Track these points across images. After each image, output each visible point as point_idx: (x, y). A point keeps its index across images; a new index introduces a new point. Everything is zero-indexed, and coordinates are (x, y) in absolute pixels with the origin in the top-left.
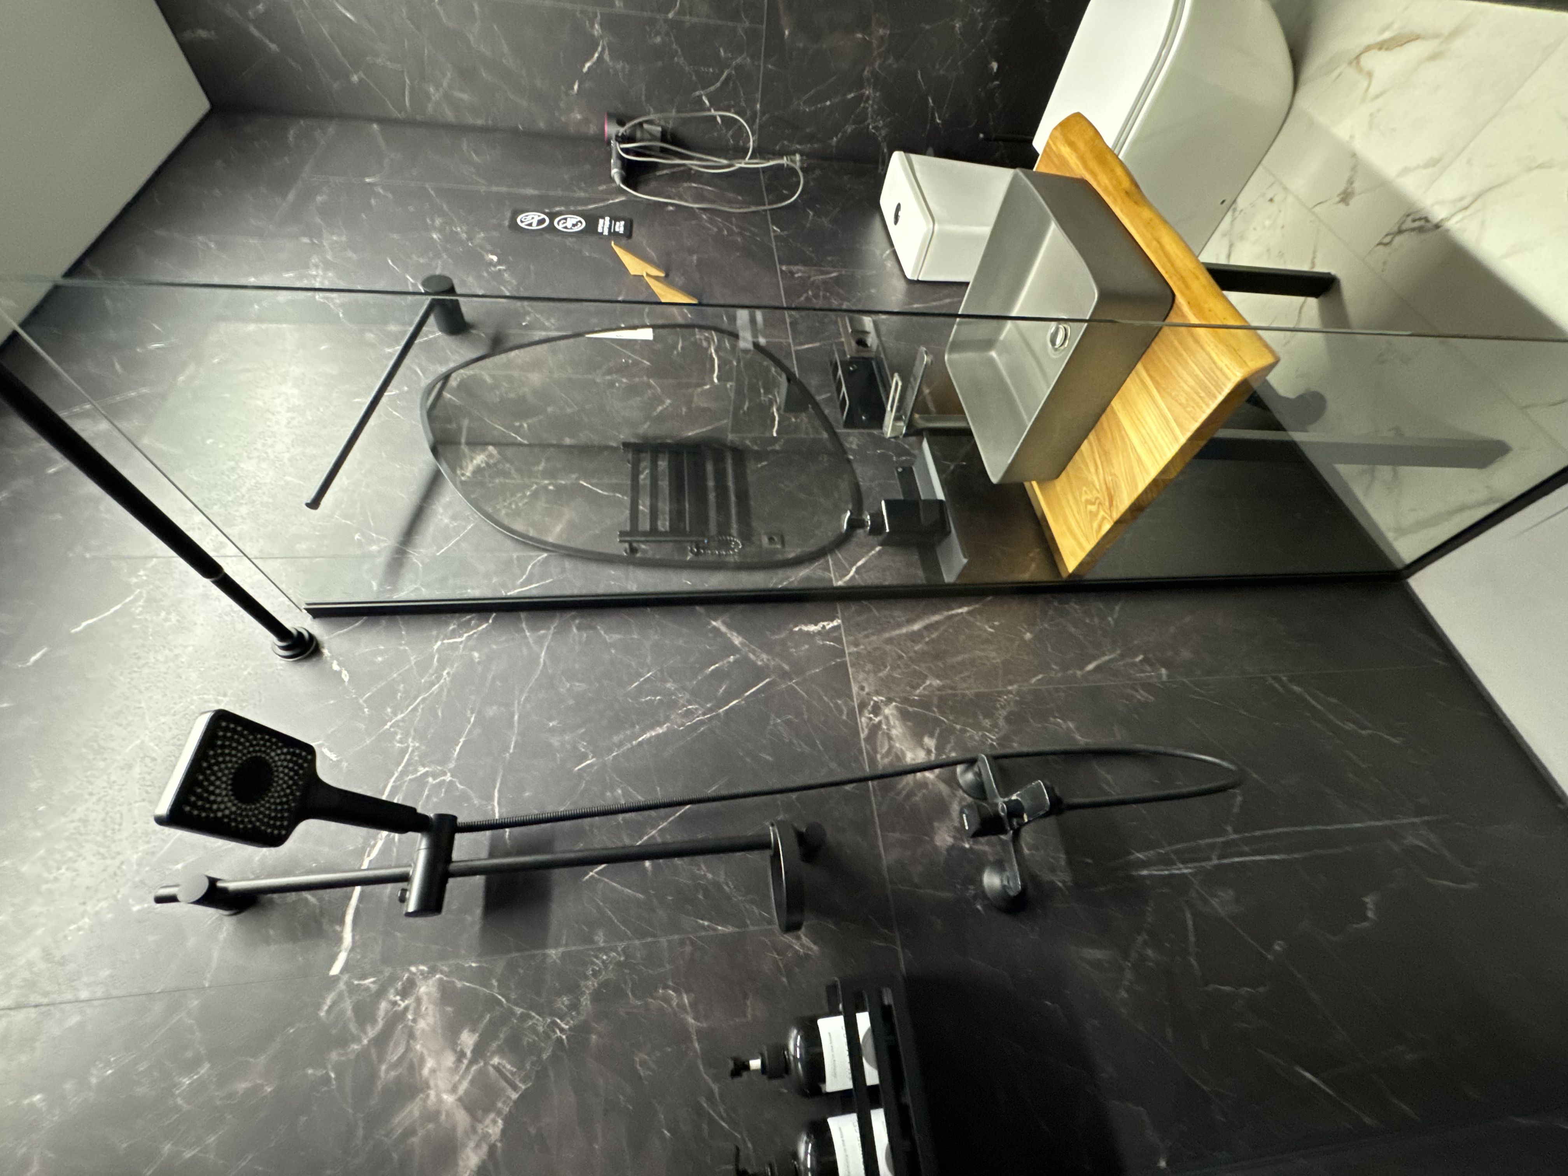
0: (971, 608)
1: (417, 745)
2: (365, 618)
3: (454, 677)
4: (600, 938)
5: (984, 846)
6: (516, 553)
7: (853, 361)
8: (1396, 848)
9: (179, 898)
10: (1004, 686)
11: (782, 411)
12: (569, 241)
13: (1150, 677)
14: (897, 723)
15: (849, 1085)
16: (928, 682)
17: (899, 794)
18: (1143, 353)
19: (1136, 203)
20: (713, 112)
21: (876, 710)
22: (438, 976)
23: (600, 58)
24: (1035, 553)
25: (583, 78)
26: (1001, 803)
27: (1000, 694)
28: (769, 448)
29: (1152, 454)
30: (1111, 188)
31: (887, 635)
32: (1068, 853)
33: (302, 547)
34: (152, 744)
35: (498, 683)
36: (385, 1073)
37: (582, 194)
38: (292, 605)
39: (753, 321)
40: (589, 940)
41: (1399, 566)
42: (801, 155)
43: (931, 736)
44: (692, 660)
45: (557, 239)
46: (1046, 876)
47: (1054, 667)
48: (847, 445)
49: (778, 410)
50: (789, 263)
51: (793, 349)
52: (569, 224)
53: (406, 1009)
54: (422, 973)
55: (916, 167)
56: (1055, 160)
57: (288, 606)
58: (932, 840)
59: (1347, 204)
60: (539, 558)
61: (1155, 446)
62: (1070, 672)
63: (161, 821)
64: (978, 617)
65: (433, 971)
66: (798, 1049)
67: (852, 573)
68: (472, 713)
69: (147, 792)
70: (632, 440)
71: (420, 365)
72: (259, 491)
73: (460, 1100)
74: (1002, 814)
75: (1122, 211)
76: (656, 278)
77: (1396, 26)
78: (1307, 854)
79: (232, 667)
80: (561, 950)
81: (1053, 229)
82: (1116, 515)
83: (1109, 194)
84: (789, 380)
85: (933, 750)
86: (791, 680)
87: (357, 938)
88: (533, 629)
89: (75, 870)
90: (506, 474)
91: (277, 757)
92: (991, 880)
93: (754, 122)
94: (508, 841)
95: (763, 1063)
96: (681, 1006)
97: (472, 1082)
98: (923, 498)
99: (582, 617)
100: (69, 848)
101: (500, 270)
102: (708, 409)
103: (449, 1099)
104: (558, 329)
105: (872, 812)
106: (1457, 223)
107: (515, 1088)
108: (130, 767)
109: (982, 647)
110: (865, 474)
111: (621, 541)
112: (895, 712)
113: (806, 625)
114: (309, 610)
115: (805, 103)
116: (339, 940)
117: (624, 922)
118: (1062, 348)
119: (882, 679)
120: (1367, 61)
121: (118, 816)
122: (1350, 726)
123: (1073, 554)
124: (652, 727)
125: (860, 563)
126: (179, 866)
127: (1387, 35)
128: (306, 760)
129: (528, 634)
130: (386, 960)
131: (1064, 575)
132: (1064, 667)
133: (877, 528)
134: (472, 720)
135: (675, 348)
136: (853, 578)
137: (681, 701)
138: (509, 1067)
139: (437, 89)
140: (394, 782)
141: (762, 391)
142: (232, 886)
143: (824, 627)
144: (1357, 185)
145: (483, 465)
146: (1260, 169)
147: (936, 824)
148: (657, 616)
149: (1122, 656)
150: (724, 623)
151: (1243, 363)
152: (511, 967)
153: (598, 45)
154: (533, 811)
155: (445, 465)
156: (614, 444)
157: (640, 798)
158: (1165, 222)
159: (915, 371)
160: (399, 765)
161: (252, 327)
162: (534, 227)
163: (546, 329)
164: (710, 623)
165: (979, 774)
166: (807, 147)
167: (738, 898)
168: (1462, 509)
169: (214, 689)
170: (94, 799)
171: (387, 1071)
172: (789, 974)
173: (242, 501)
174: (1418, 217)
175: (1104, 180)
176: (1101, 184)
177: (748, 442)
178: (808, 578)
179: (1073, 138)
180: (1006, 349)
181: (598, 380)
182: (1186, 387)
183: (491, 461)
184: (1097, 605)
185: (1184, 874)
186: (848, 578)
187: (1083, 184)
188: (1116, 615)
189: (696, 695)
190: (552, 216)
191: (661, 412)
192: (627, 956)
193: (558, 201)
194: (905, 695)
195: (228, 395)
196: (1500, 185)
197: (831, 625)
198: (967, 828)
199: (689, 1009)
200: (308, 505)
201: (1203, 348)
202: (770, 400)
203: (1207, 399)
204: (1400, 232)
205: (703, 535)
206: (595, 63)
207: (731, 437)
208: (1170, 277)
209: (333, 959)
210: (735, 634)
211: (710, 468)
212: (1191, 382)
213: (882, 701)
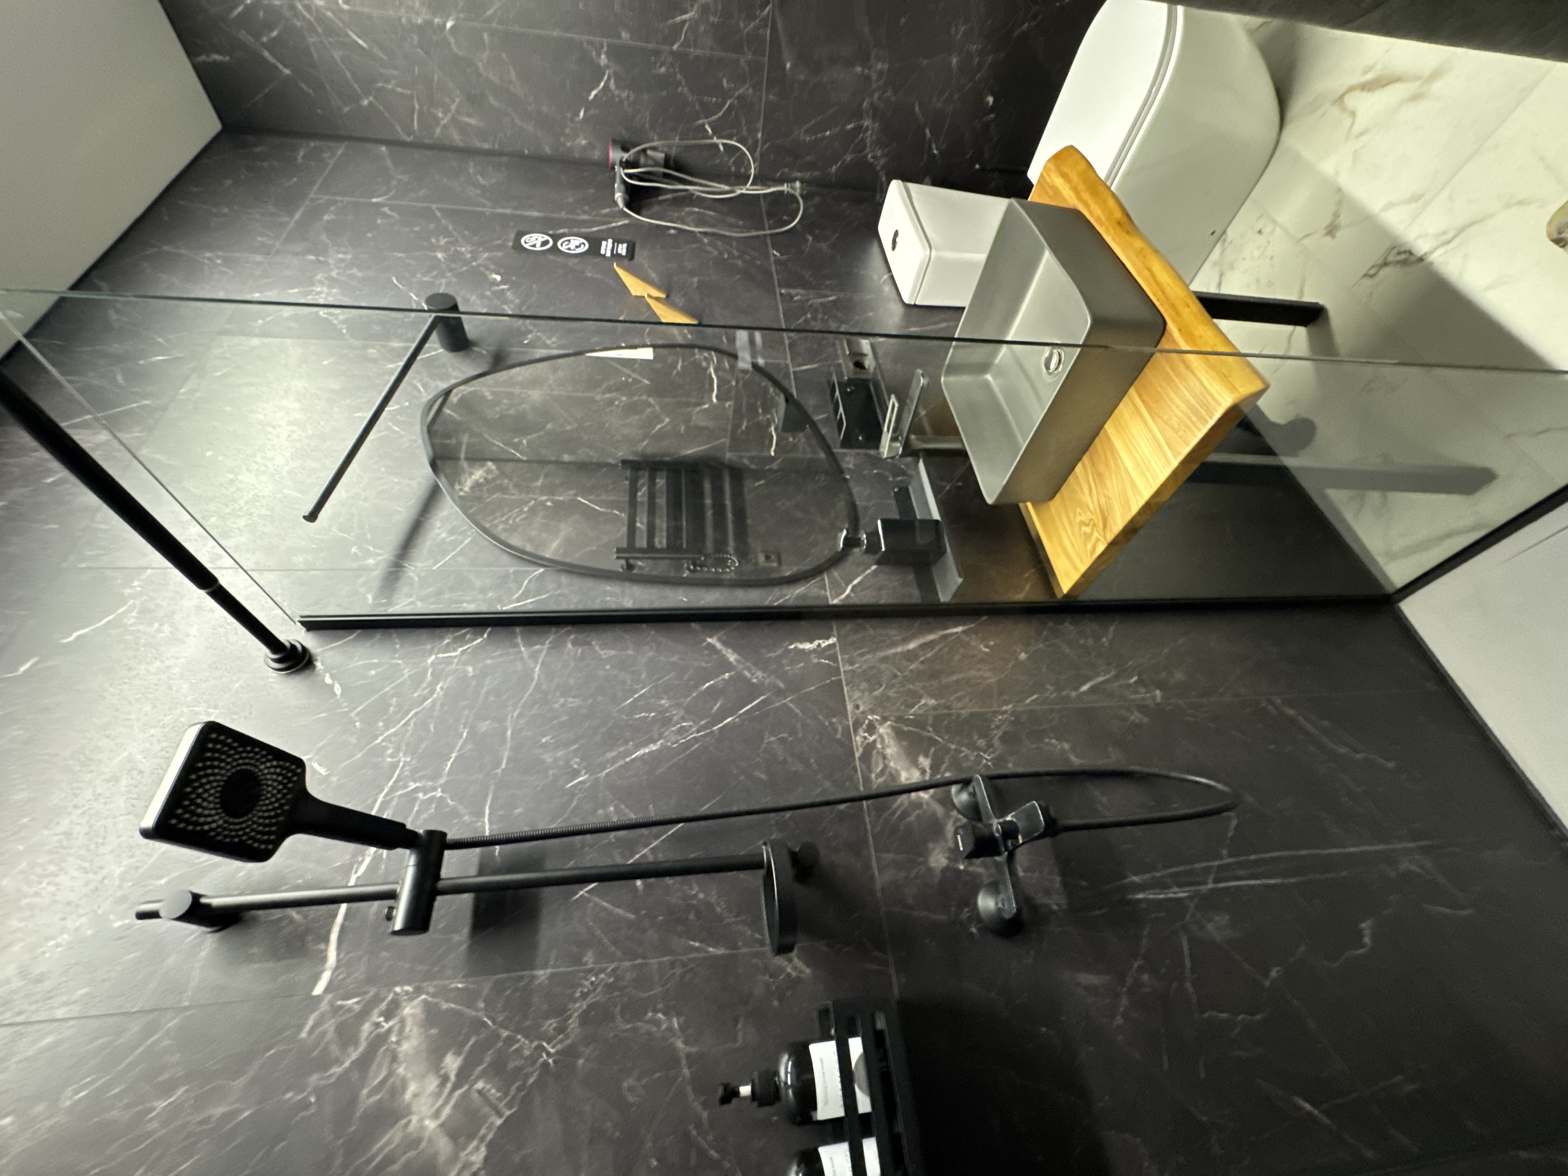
0: (966, 628)
1: (408, 759)
2: (359, 631)
3: (447, 692)
4: (589, 958)
5: (979, 867)
6: (513, 568)
7: (850, 382)
8: (1392, 874)
9: (162, 914)
10: (1000, 706)
11: (779, 431)
12: (572, 262)
13: (1143, 699)
14: (892, 741)
15: (841, 1113)
16: (923, 702)
17: (894, 813)
18: (1136, 378)
19: (1128, 233)
20: (715, 140)
21: (871, 729)
22: (423, 997)
23: (606, 87)
24: (1030, 573)
25: (588, 106)
26: (996, 824)
27: (995, 713)
28: (767, 467)
29: (1145, 476)
30: (1103, 218)
31: (881, 654)
32: (1063, 874)
33: (299, 560)
34: (139, 757)
35: (492, 698)
36: (367, 1099)
37: (585, 217)
38: (287, 618)
39: (752, 342)
40: (577, 960)
41: (1390, 590)
42: (802, 182)
43: (926, 756)
44: (686, 677)
45: (560, 259)
46: (1041, 899)
47: (1048, 686)
48: (844, 465)
49: (776, 429)
50: (789, 286)
51: (792, 370)
52: (572, 245)
53: (390, 1030)
54: (407, 993)
55: (914, 195)
56: (1049, 191)
57: (282, 618)
58: (926, 862)
59: (1333, 237)
60: (536, 573)
61: (1148, 469)
62: (1064, 693)
63: (147, 834)
64: (974, 636)
65: (418, 991)
66: (789, 1075)
67: (848, 591)
68: (464, 728)
69: (133, 806)
70: (631, 458)
71: (420, 381)
72: (257, 504)
73: (442, 1126)
74: (997, 835)
75: (1114, 240)
76: (657, 299)
77: (1379, 67)
78: (1301, 879)
79: (224, 679)
80: (549, 971)
81: (1047, 256)
82: (1110, 537)
83: (1101, 224)
84: (787, 401)
85: (928, 770)
86: (785, 699)
87: (342, 956)
88: (529, 644)
89: (56, 884)
90: (503, 490)
91: (267, 770)
92: (986, 903)
93: (755, 151)
94: (498, 859)
95: (753, 1091)
96: (670, 1029)
97: (455, 1107)
98: (918, 517)
99: (576, 632)
100: (51, 862)
101: (503, 290)
102: (707, 428)
103: (431, 1125)
104: (558, 347)
105: (866, 832)
106: (1441, 255)
107: (499, 1114)
108: (116, 779)
109: (979, 666)
110: (861, 493)
111: (618, 558)
112: (889, 731)
113: (801, 642)
114: (303, 623)
115: (806, 132)
116: (324, 959)
117: (614, 942)
118: (1056, 372)
119: (876, 698)
120: (1351, 101)
121: (102, 830)
122: (1343, 750)
123: (1067, 574)
124: (646, 744)
125: (855, 582)
126: (163, 882)
127: (1369, 76)
128: (295, 774)
129: (523, 649)
130: (371, 980)
131: (1059, 596)
132: (1059, 689)
133: (874, 546)
134: (465, 735)
135: (675, 367)
136: (848, 596)
137: (675, 718)
138: (493, 1091)
139: (445, 113)
140: (384, 797)
141: (760, 411)
142: (216, 902)
143: (819, 645)
144: (1343, 219)
145: (482, 480)
146: (1248, 201)
147: (931, 845)
148: (653, 632)
149: (1117, 677)
150: (720, 640)
151: (1233, 388)
152: (498, 989)
153: (604, 74)
154: (525, 829)
155: (443, 479)
156: (612, 461)
157: (632, 816)
158: (1156, 251)
159: (911, 393)
160: (389, 780)
161: (255, 342)
162: (538, 248)
163: (547, 347)
164: (705, 641)
165: (973, 795)
166: (807, 175)
167: (730, 919)
168: (1450, 535)
169: (205, 702)
170: (79, 811)
171: (369, 1095)
172: (781, 998)
173: (239, 513)
174: (1402, 249)
175: (1098, 211)
176: (1094, 214)
177: (745, 461)
178: (803, 596)
179: (1066, 170)
180: (1000, 373)
181: (598, 398)
182: (1177, 412)
183: (490, 477)
184: (1090, 626)
185: (1179, 899)
186: (844, 596)
187: (1076, 214)
188: (1110, 637)
189: (691, 712)
190: (556, 238)
191: (660, 429)
192: (618, 978)
193: (561, 223)
194: (898, 714)
195: (228, 408)
196: (1482, 220)
197: (827, 643)
198: (961, 849)
199: (678, 1033)
200: (305, 517)
201: (1194, 375)
202: (768, 419)
203: (1198, 424)
204: (1385, 264)
205: (700, 552)
206: (599, 92)
207: (728, 455)
208: (1162, 305)
209: (316, 978)
210: (730, 651)
211: (707, 486)
212: (1183, 406)
213: (877, 720)
